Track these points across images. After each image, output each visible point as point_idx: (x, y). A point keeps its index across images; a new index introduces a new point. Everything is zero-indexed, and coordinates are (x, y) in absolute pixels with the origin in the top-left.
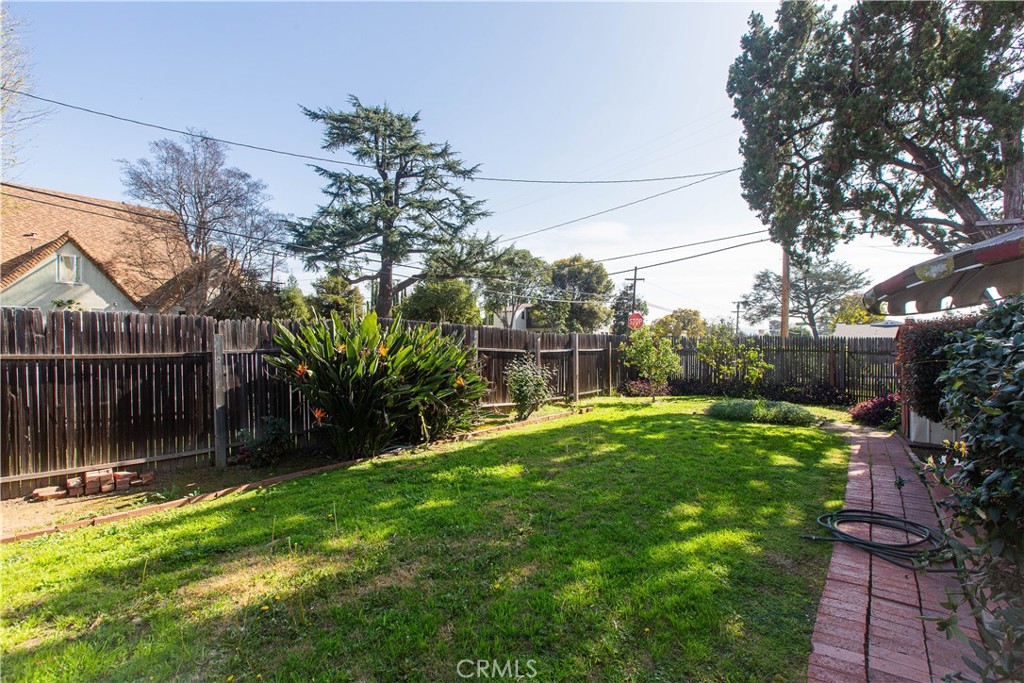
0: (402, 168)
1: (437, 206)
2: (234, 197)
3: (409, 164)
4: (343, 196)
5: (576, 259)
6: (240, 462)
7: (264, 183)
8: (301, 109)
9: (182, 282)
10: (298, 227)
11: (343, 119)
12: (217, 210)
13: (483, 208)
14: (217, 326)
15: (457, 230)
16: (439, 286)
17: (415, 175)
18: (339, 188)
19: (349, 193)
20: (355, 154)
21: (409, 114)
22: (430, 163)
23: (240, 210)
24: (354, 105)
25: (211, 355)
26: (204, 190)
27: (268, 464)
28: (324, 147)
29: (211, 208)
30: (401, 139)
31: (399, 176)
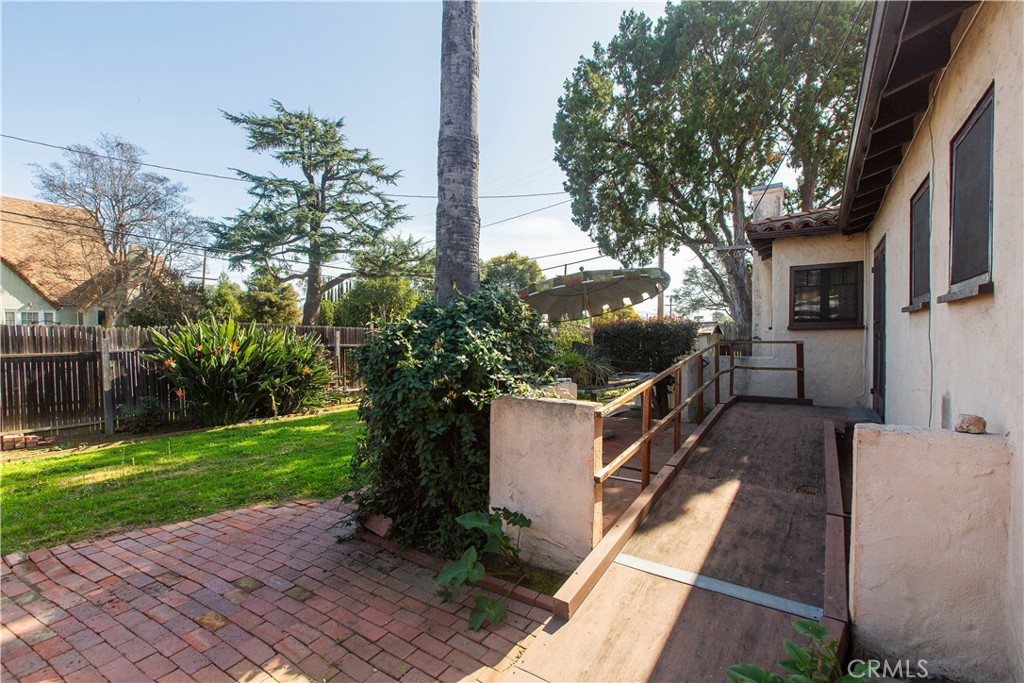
0: (327, 172)
1: (361, 208)
2: (151, 199)
3: (335, 167)
4: (270, 197)
5: (512, 256)
6: (125, 431)
7: (184, 186)
8: (222, 114)
9: (99, 283)
10: (221, 229)
11: (265, 124)
12: (136, 213)
13: (404, 212)
14: (104, 332)
15: (377, 232)
16: (377, 283)
17: (341, 178)
18: (266, 189)
19: (275, 194)
20: (278, 157)
21: (333, 119)
22: (354, 166)
23: (159, 213)
24: (278, 109)
25: (100, 353)
26: (121, 194)
27: (146, 431)
28: (249, 148)
29: (129, 212)
30: (325, 144)
31: (325, 179)
